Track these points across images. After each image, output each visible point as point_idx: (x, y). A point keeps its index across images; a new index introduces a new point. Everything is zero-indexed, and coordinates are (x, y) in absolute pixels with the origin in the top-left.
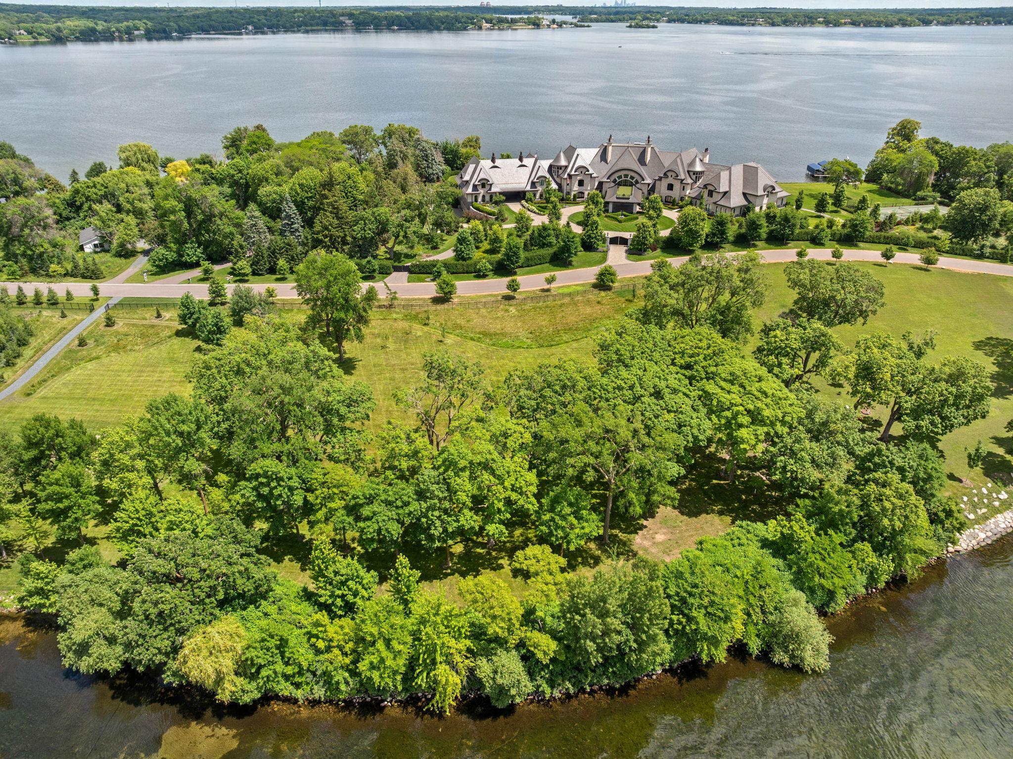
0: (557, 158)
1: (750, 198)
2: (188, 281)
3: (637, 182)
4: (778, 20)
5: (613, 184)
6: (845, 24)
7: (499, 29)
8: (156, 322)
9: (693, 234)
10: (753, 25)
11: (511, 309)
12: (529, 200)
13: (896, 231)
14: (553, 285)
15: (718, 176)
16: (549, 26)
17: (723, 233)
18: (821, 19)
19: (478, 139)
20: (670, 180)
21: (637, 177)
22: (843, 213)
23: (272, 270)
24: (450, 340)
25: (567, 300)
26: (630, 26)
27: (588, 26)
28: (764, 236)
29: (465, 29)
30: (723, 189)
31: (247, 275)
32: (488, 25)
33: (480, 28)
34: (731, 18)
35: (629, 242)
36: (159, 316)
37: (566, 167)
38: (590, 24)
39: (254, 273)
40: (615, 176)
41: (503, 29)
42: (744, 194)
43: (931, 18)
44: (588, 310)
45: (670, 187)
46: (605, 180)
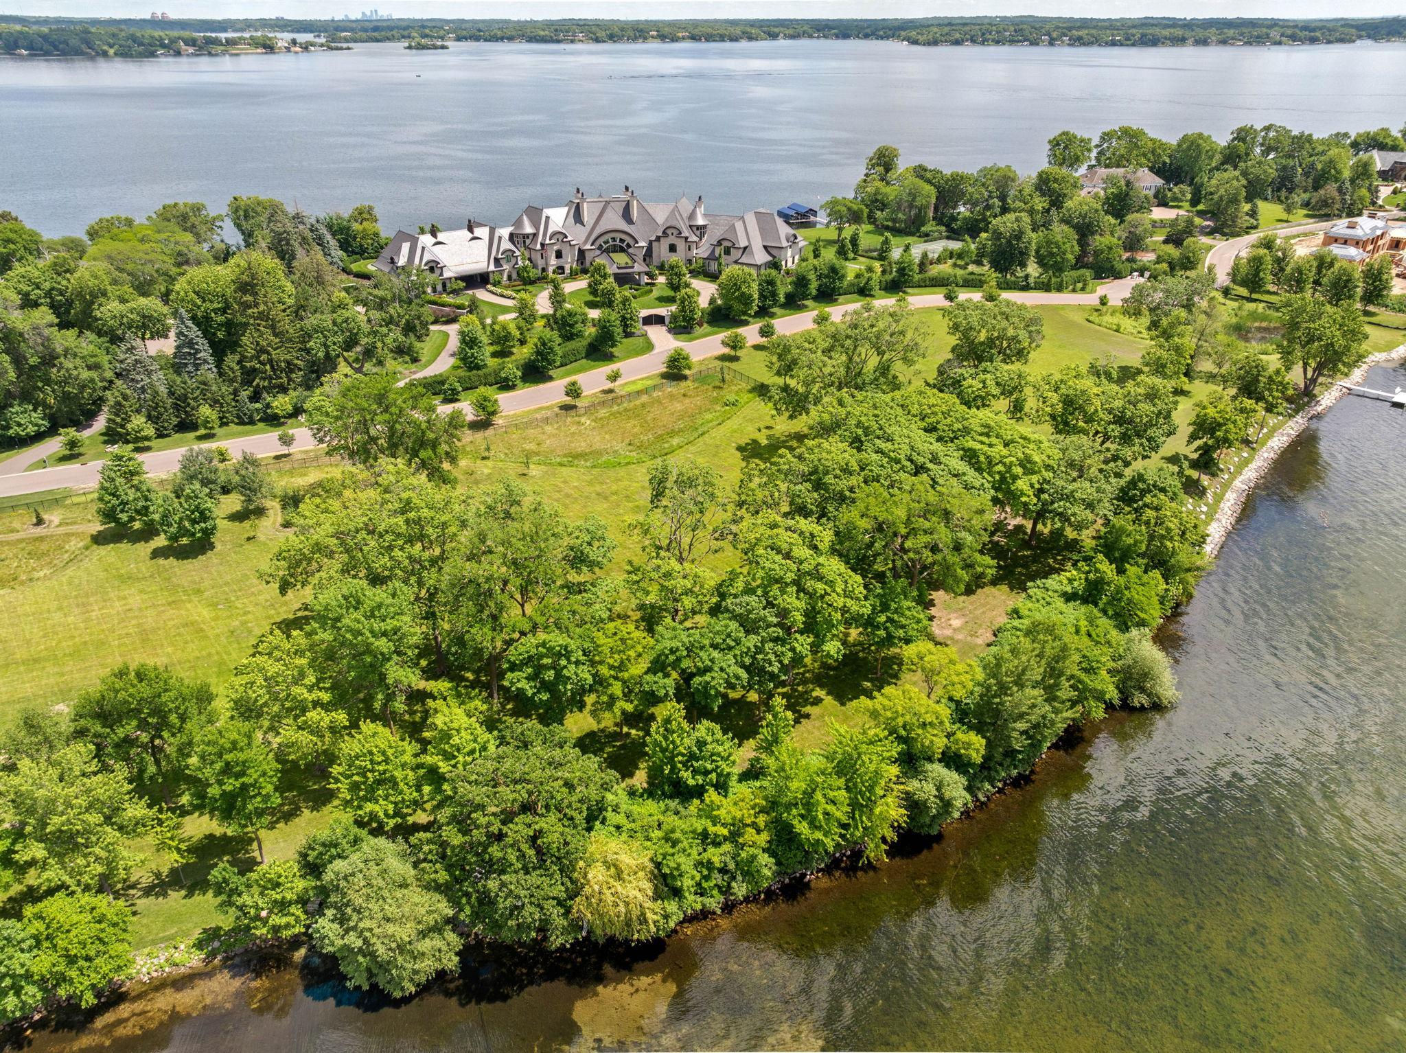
0: (518, 223)
1: (773, 252)
2: (43, 464)
3: (629, 246)
4: (601, 34)
5: (598, 252)
6: (683, 38)
7: (210, 54)
8: (39, 531)
9: (746, 300)
10: (572, 42)
11: (583, 420)
12: (497, 283)
13: (934, 270)
14: (619, 382)
15: (733, 228)
16: (288, 49)
17: (774, 294)
18: (655, 33)
19: (371, 208)
20: (672, 240)
21: (628, 240)
22: (861, 259)
23: (186, 426)
24: (535, 470)
25: (644, 398)
26: (410, 47)
27: (348, 49)
28: (814, 292)
29: (152, 54)
30: (743, 244)
31: (147, 438)
32: (191, 50)
33: (178, 53)
34: (542, 33)
35: (667, 320)
36: (40, 522)
37: (535, 235)
38: (350, 45)
39: (161, 436)
40: (601, 241)
41: (216, 55)
42: (765, 247)
43: (776, 30)
44: (678, 406)
45: (672, 248)
46: (588, 247)
